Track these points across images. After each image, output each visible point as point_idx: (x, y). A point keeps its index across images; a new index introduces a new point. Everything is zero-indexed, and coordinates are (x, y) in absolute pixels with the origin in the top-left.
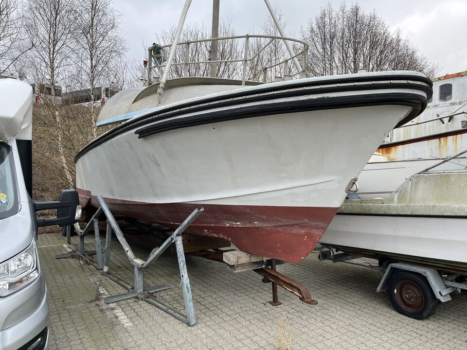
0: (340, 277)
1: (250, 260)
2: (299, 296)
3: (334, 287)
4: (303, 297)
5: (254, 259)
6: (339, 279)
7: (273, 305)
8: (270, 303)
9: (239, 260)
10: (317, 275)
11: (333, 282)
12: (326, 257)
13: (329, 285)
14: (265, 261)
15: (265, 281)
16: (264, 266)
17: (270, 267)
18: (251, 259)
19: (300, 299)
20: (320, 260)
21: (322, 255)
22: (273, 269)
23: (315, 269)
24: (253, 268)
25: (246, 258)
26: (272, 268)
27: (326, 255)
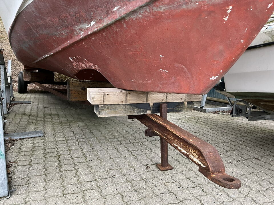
0: (255, 138)
1: (126, 100)
2: (199, 165)
3: (250, 150)
4: (207, 169)
5: (133, 100)
6: (255, 141)
7: (160, 170)
8: (157, 166)
9: (106, 98)
10: (226, 134)
11: (247, 143)
12: (240, 113)
13: (243, 147)
14: (151, 105)
15: (149, 133)
16: (149, 112)
17: (159, 114)
18: (128, 98)
19: (201, 170)
20: (232, 116)
21: (236, 110)
22: (163, 117)
23: (224, 128)
24: (131, 112)
25: (119, 96)
26: (161, 115)
27: (240, 110)
